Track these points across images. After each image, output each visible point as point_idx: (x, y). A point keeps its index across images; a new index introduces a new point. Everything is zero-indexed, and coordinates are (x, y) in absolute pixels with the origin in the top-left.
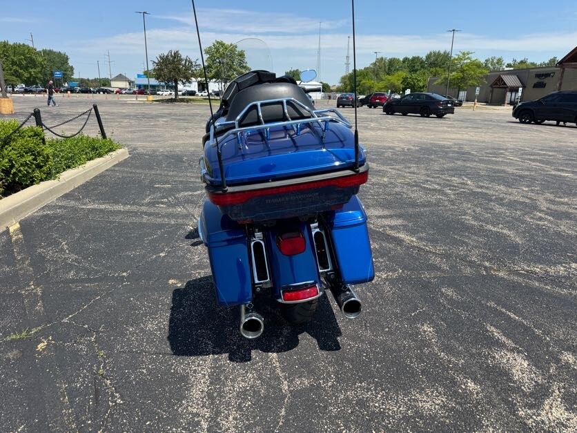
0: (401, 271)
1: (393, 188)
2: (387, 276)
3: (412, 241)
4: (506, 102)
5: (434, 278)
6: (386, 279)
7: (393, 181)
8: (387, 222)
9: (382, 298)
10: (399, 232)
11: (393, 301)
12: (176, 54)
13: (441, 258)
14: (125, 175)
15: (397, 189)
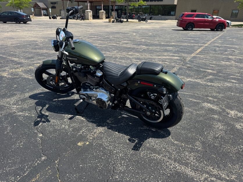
4: (43, 15)
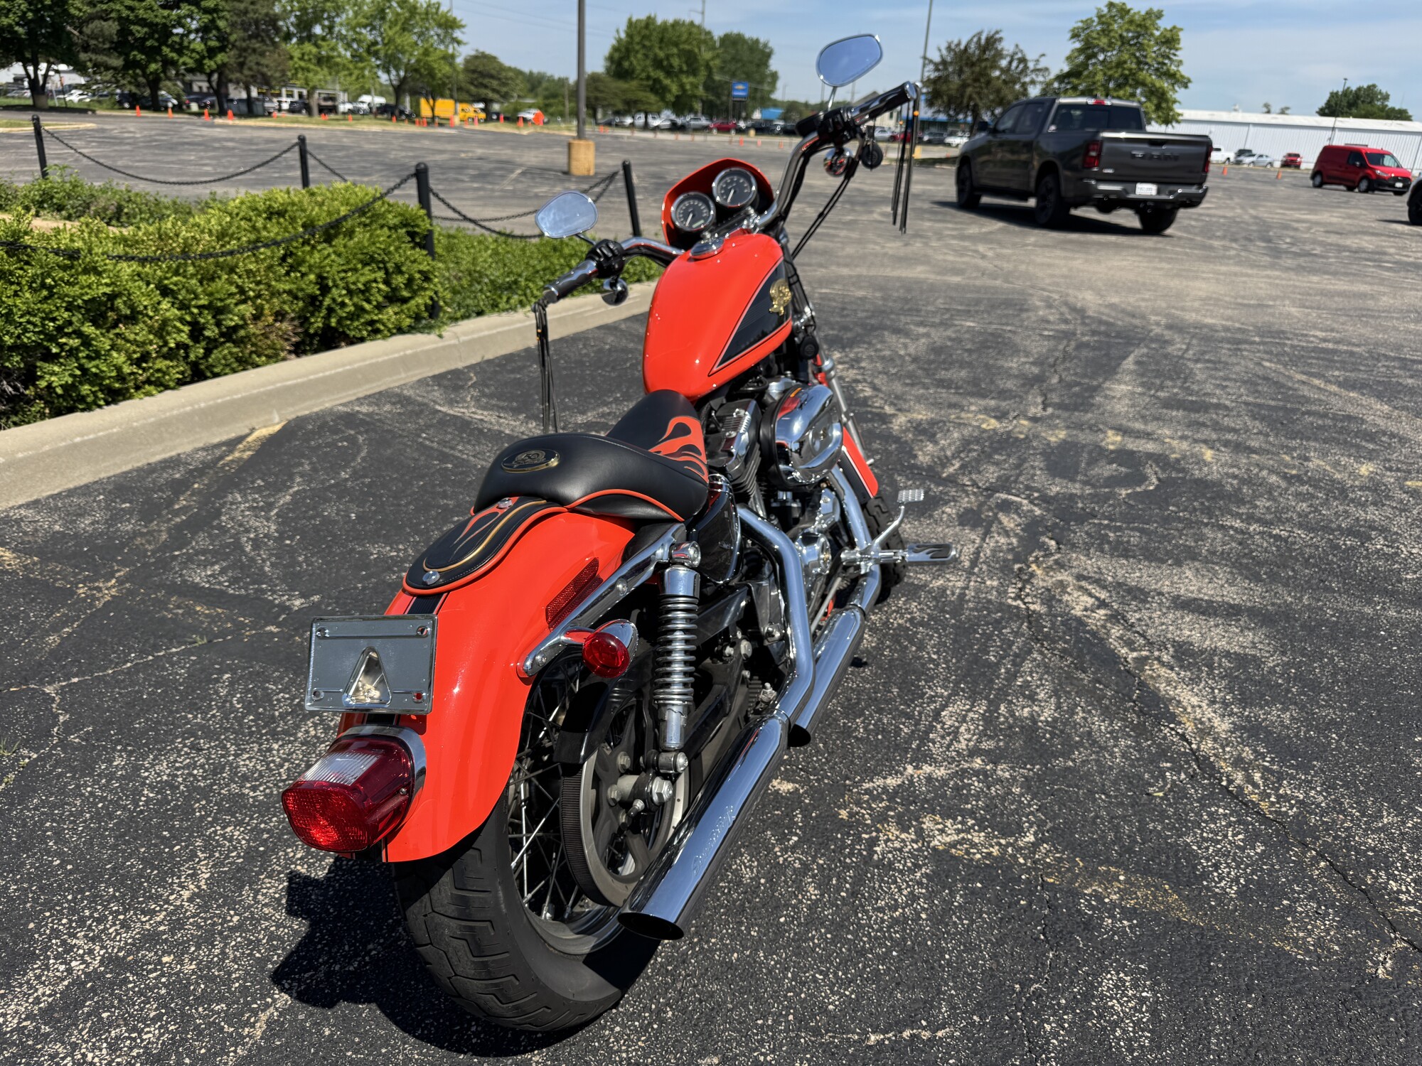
0: (1031, 838)
1: (1363, 505)
2: (954, 845)
3: (1205, 731)
5: (1129, 913)
6: (940, 856)
7: (1390, 478)
8: (1192, 631)
9: (838, 927)
10: (1195, 681)
11: (862, 952)
12: (992, 42)
13: (1252, 838)
14: (624, 343)
15: (1372, 514)
